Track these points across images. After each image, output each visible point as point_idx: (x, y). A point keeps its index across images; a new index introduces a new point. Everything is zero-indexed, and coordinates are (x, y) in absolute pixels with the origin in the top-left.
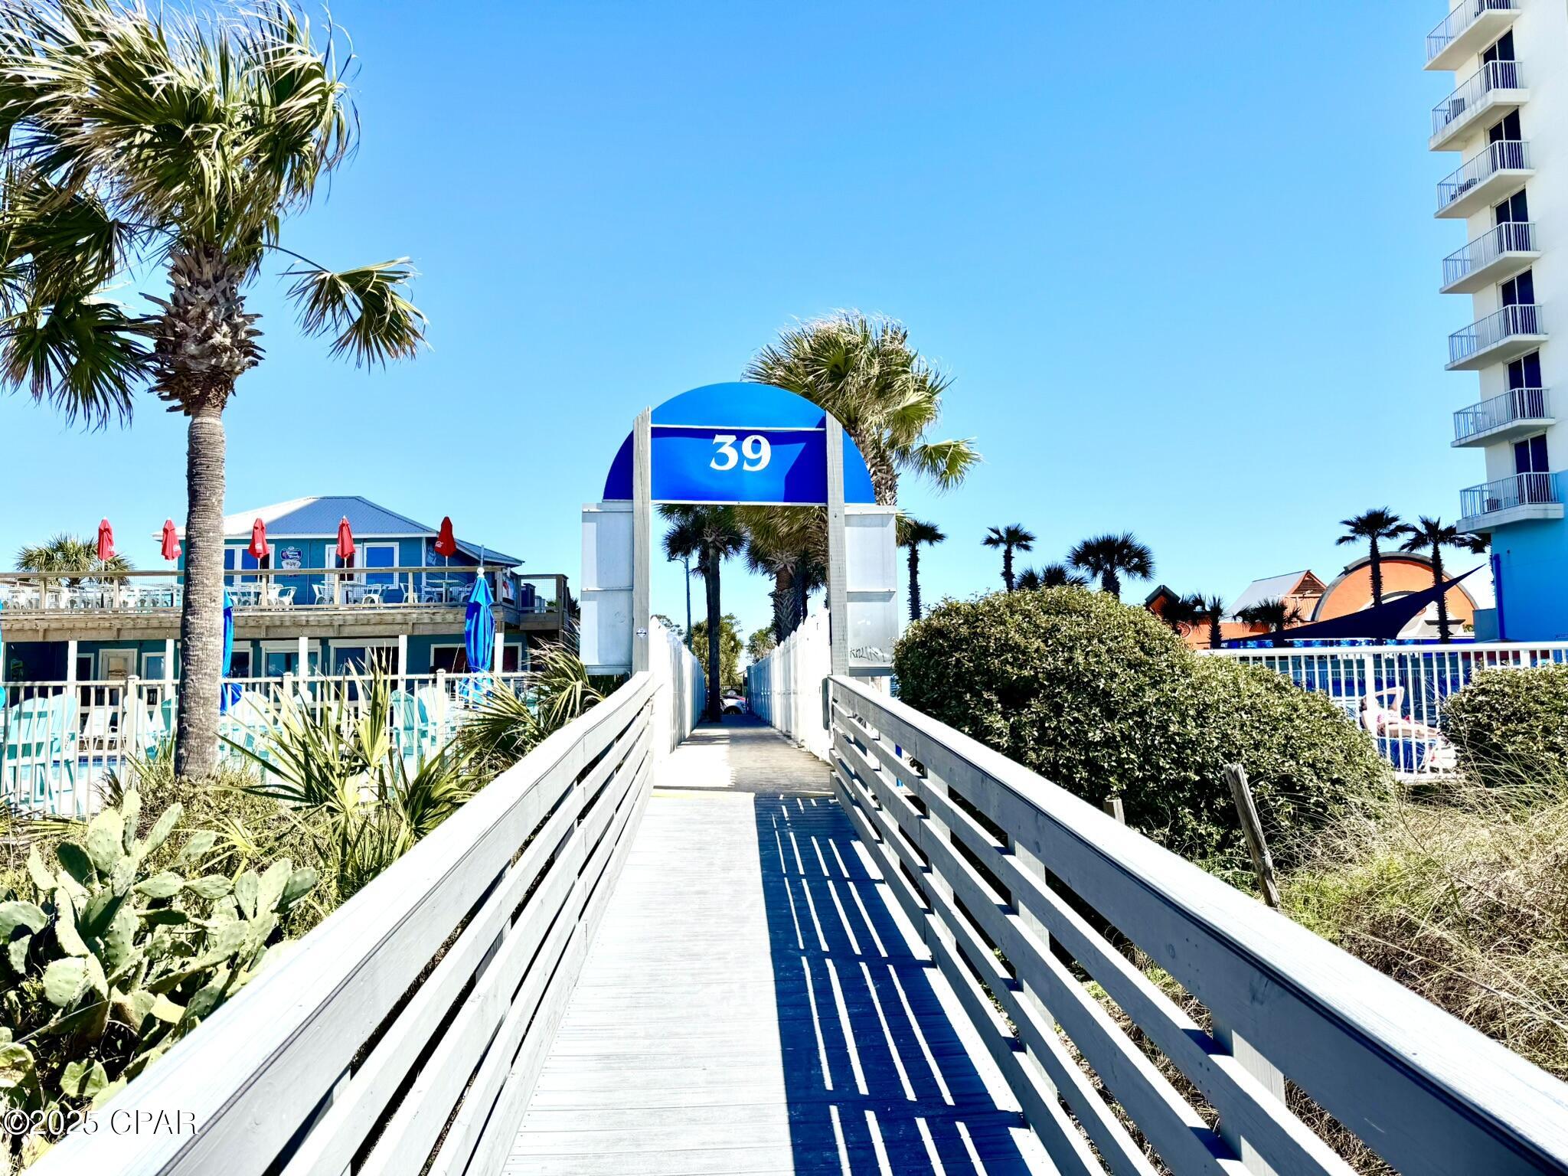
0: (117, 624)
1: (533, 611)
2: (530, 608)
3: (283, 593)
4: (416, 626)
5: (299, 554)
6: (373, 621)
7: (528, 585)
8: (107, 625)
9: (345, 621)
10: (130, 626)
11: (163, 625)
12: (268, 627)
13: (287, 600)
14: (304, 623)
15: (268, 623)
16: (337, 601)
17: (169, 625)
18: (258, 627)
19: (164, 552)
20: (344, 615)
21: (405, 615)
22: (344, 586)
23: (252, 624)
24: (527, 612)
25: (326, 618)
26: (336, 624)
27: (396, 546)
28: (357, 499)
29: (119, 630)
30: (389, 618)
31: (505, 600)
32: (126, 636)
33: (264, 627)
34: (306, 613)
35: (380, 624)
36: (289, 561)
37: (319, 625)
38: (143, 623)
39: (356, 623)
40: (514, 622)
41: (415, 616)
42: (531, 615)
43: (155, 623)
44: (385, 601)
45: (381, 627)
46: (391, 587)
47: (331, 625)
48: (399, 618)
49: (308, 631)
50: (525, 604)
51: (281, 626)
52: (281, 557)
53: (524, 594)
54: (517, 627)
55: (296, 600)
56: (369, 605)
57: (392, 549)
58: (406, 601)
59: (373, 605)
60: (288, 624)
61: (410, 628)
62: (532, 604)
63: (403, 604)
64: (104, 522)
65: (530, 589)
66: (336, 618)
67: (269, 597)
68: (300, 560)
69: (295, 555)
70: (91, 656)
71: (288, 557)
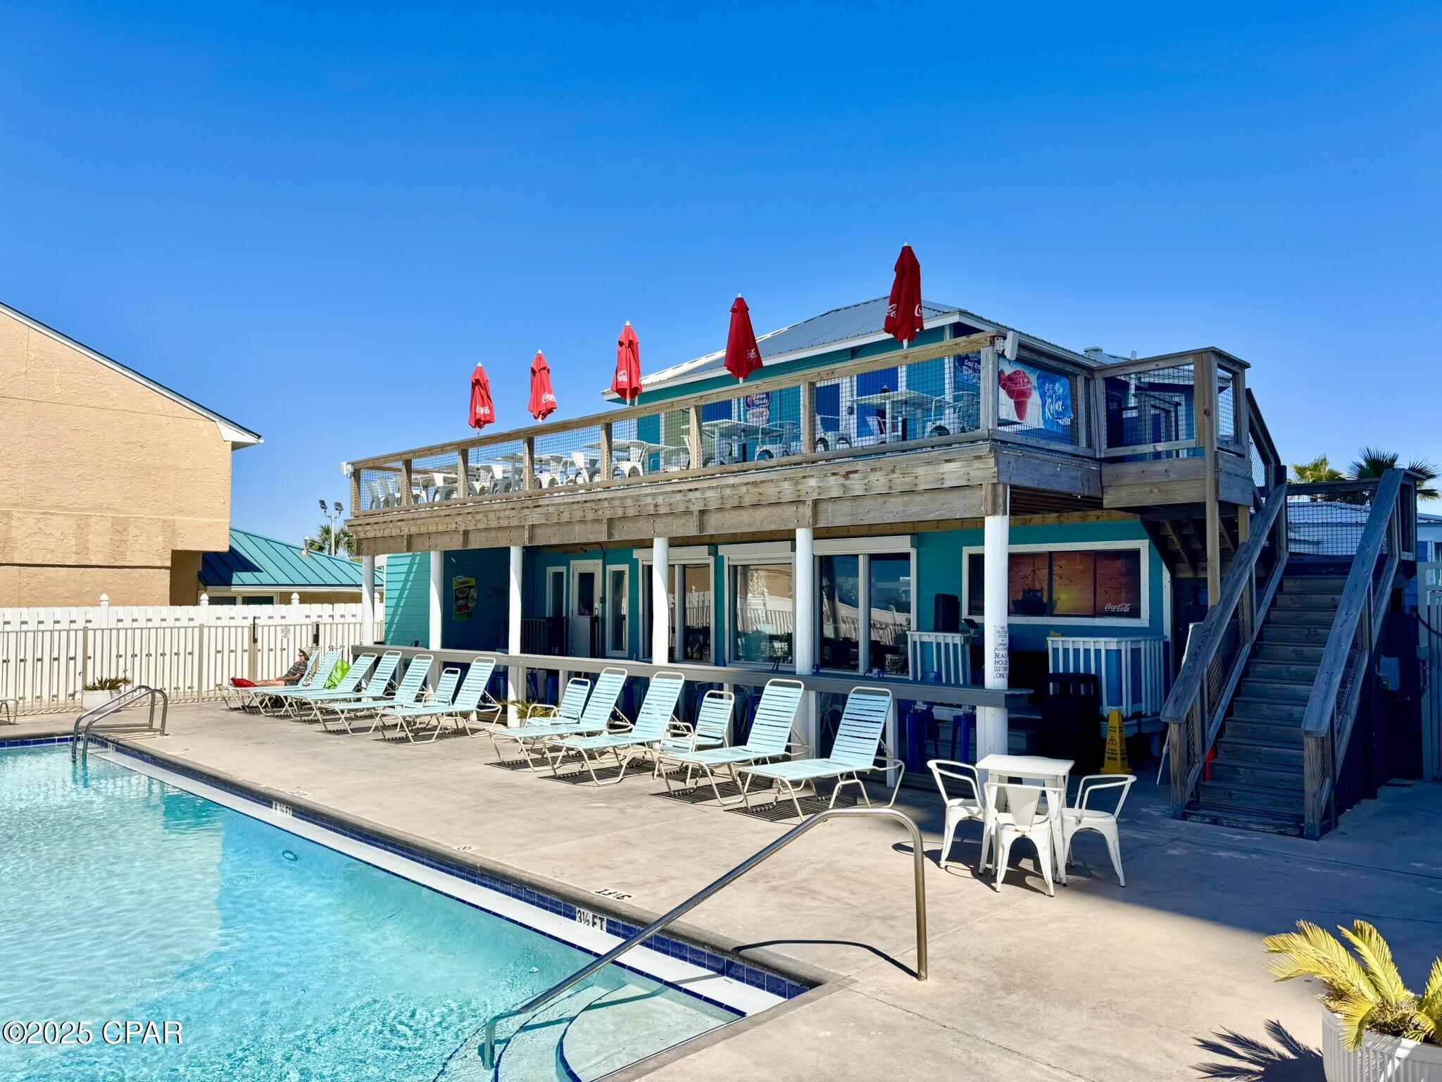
2: (1125, 450)
4: (822, 507)
9: (706, 502)
24: (1119, 459)
32: (474, 542)
37: (673, 513)
42: (1129, 468)
45: (766, 512)
47: (689, 512)
61: (808, 511)
68: (768, 407)
69: (763, 399)
70: (563, 569)
71: (754, 405)
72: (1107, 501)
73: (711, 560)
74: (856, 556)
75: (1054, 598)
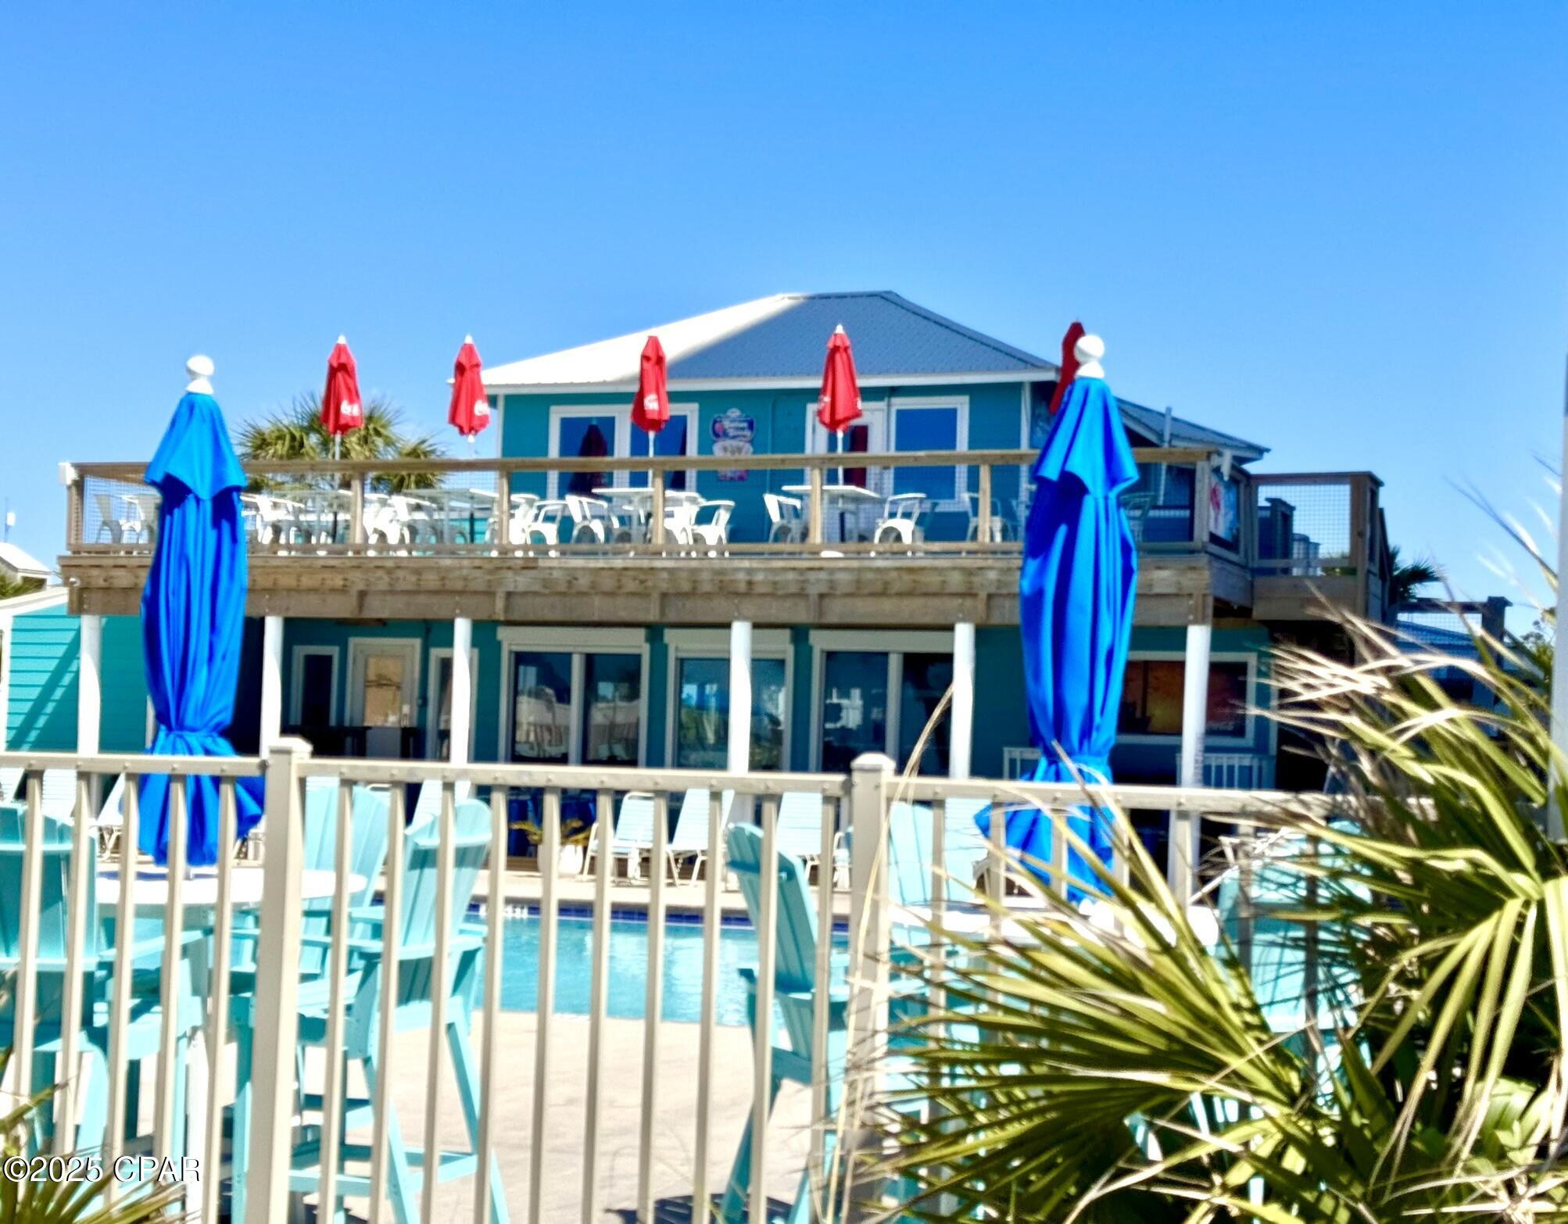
0: (358, 581)
1: (1286, 571)
2: (1278, 563)
3: (705, 516)
4: (996, 602)
5: (751, 426)
6: (896, 587)
7: (1276, 503)
8: (338, 582)
9: (832, 584)
10: (383, 585)
11: (449, 585)
12: (664, 596)
13: (716, 532)
14: (742, 588)
15: (664, 586)
16: (816, 537)
17: (459, 585)
18: (644, 595)
19: (453, 420)
20: (832, 571)
21: (969, 572)
22: (834, 499)
23: (631, 586)
24: (1271, 572)
25: (791, 576)
26: (814, 591)
27: (962, 405)
28: (886, 297)
29: (362, 595)
30: (932, 581)
31: (1214, 538)
32: (378, 609)
33: (655, 596)
34: (746, 564)
35: (910, 594)
36: (728, 443)
37: (775, 593)
38: (407, 581)
39: (858, 590)
40: (1237, 599)
41: (992, 575)
42: (1282, 581)
43: (431, 580)
44: (928, 538)
45: (917, 603)
46: (945, 506)
47: (802, 594)
48: (956, 581)
49: (750, 607)
50: (1267, 551)
51: (693, 593)
52: (714, 433)
53: (1267, 526)
54: (1245, 612)
55: (735, 534)
56: (887, 546)
57: (952, 414)
58: (974, 537)
59: (896, 547)
60: (707, 587)
61: (980, 605)
62: (1287, 553)
63: (967, 545)
64: (340, 350)
65: (1282, 512)
66: (812, 576)
67: (669, 523)
68: (751, 442)
69: (743, 429)
70: (334, 651)
71: (725, 434)
72: (1259, 612)
73: (645, 650)
74: (885, 655)
75: (1148, 714)
